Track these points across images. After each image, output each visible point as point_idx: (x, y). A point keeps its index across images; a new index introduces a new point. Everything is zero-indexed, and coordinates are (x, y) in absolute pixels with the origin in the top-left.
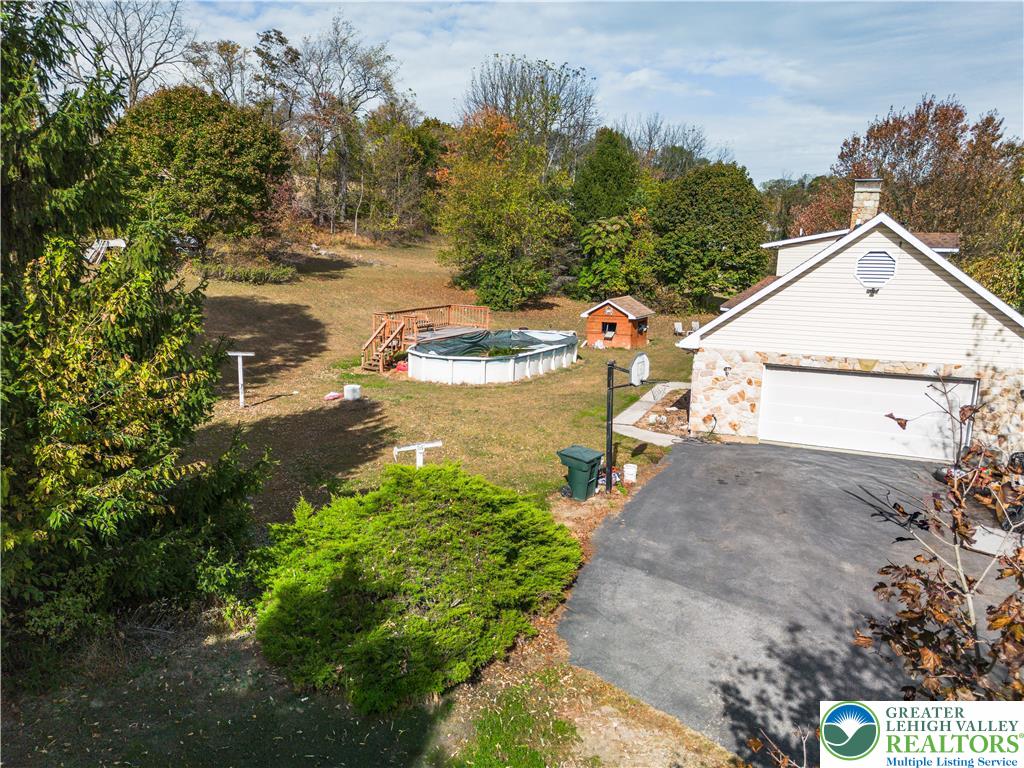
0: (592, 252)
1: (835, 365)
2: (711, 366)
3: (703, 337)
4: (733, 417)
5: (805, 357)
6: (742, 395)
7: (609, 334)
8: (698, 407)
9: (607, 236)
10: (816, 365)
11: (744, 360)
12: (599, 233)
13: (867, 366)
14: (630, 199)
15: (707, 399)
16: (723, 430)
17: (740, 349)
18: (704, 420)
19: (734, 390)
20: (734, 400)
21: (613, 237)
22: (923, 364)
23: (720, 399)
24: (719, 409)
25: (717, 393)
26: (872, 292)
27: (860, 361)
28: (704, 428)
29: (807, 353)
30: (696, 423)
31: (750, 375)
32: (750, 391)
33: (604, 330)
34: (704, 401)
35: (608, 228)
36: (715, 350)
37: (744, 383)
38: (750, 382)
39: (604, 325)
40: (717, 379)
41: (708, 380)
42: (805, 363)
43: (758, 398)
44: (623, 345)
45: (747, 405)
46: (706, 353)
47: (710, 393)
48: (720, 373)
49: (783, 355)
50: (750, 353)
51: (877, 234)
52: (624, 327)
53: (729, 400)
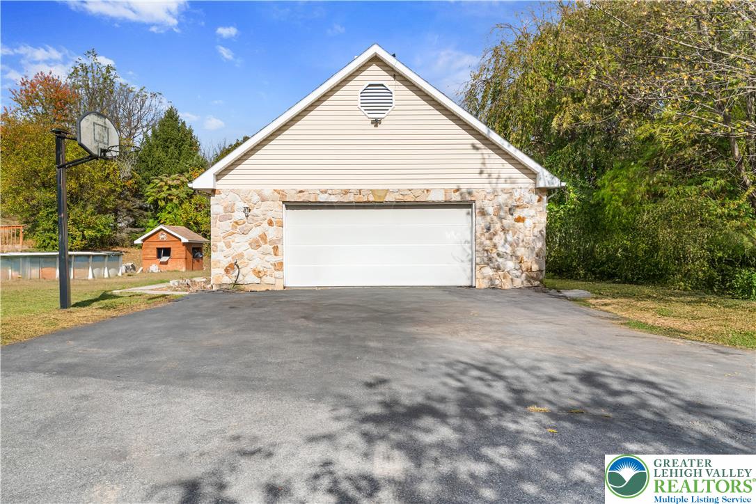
0: (155, 202)
1: (351, 198)
2: (230, 210)
3: (219, 176)
4: (257, 263)
5: (322, 192)
6: (263, 237)
7: (164, 259)
8: (219, 257)
9: (169, 189)
10: (333, 199)
11: (263, 201)
12: (161, 187)
13: (379, 197)
14: (190, 162)
15: (228, 246)
16: (248, 279)
17: (258, 188)
18: (227, 271)
19: (255, 233)
20: (256, 244)
21: (174, 190)
22: (428, 190)
23: (241, 244)
24: (241, 255)
25: (238, 238)
26: (376, 122)
27: (373, 191)
28: (227, 280)
29: (324, 187)
30: (218, 275)
31: (270, 215)
32: (272, 233)
33: (159, 257)
34: (225, 248)
35: (170, 182)
36: (232, 191)
37: (265, 224)
38: (270, 223)
39: (159, 250)
40: (236, 223)
41: (227, 225)
42: (322, 198)
43: (280, 240)
44: (178, 268)
45: (269, 248)
46: (223, 195)
47: (230, 239)
48: (239, 215)
49: (301, 191)
50: (268, 191)
51: (374, 68)
52: (178, 252)
53: (250, 244)
